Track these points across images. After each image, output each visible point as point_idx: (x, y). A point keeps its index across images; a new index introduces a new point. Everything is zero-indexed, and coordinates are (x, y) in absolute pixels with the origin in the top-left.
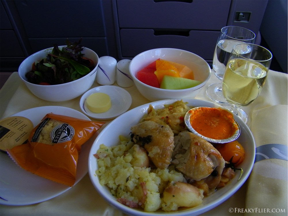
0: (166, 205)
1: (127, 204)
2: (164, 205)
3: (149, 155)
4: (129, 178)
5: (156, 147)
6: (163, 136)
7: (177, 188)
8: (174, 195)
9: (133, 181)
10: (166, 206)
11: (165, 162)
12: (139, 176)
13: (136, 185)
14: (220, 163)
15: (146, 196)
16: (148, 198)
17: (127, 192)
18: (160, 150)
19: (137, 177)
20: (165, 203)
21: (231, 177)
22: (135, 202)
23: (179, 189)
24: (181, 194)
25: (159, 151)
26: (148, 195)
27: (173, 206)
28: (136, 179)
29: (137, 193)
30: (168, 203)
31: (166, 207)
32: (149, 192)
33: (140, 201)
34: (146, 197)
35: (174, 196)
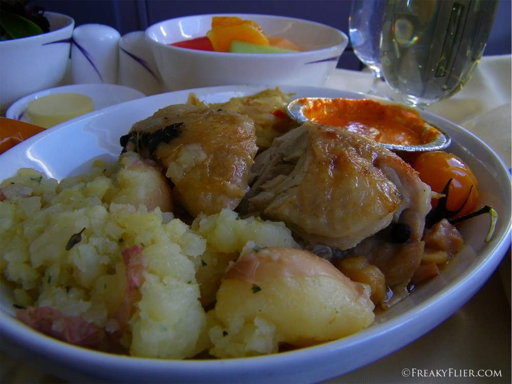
0: (226, 330)
1: (57, 327)
2: (215, 333)
3: (168, 175)
4: (83, 235)
5: (194, 147)
6: (219, 122)
7: (269, 259)
8: (258, 284)
9: (96, 247)
10: (225, 334)
11: (223, 191)
12: (123, 227)
13: (106, 260)
14: (415, 196)
15: (135, 291)
16: (143, 298)
17: (68, 289)
18: (208, 155)
19: (117, 233)
20: (222, 324)
21: (454, 249)
22: (90, 321)
23: (280, 262)
24: (288, 279)
25: (203, 156)
26: (145, 285)
27: (257, 331)
28: (112, 239)
29: (105, 287)
30: (235, 323)
31: (227, 337)
32: (150, 279)
33: (112, 316)
34: (139, 297)
35: (256, 289)
